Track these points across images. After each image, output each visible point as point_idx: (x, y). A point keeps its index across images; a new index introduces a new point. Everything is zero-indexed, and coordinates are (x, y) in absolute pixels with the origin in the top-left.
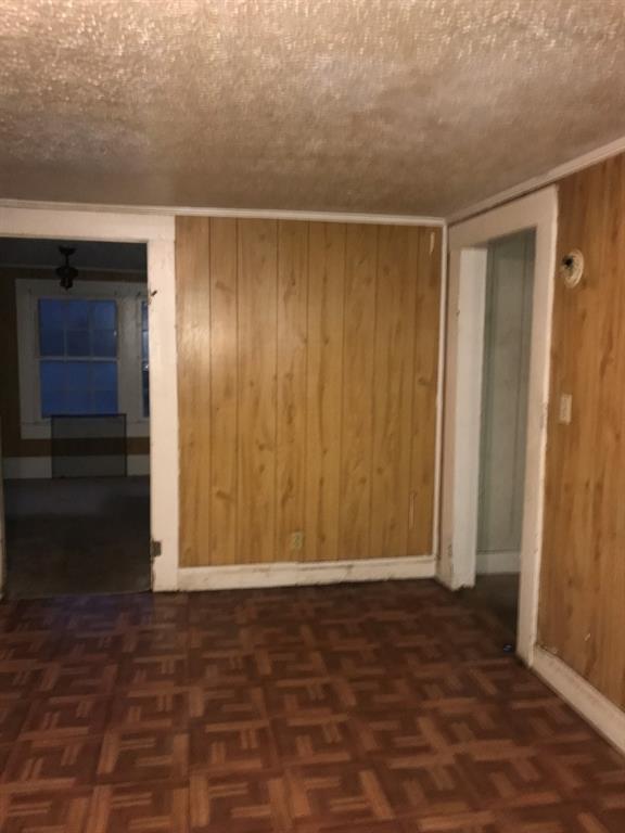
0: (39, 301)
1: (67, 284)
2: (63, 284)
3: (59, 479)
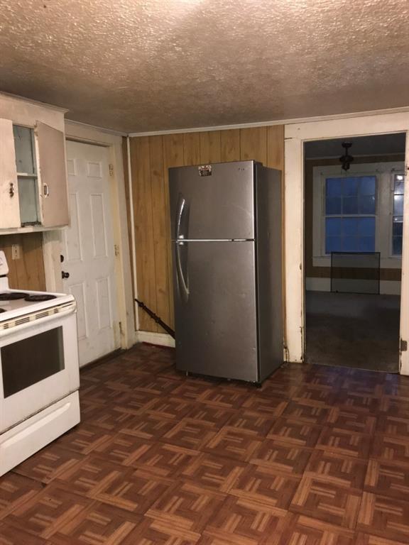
0: (327, 180)
1: (346, 167)
2: (343, 168)
3: (335, 292)
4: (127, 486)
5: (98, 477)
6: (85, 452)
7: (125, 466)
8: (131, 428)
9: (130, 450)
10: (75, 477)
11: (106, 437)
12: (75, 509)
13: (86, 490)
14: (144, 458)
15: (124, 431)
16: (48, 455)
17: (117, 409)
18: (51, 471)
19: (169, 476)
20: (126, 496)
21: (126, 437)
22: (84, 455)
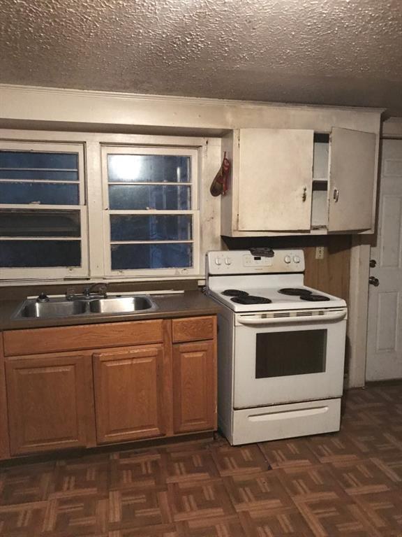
4: (332, 512)
5: (314, 488)
6: (324, 460)
7: (347, 494)
8: (385, 461)
9: (365, 482)
10: (297, 477)
11: (353, 456)
12: (275, 503)
13: (296, 493)
14: (372, 497)
15: (376, 461)
16: (291, 446)
17: (387, 436)
18: (283, 460)
19: (380, 530)
20: (323, 521)
21: (372, 467)
22: (320, 462)
